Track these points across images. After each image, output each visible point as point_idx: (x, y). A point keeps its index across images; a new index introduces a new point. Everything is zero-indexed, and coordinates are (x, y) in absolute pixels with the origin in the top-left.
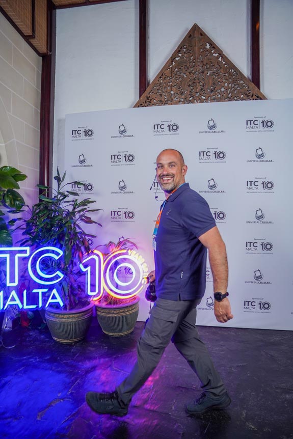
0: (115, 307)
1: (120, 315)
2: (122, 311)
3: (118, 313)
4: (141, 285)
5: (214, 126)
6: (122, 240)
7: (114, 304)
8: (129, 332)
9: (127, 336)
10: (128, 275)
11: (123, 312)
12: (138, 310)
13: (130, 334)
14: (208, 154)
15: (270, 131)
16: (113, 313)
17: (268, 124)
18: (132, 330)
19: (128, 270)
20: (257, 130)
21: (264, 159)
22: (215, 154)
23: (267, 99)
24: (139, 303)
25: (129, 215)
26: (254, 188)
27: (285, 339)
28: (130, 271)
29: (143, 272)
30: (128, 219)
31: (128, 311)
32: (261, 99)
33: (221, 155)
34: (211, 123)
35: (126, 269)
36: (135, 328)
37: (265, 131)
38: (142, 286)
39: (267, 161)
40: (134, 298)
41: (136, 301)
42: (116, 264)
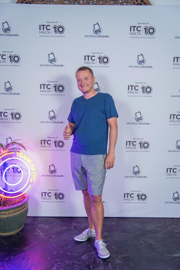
0: (5, 208)
1: (10, 215)
2: (12, 211)
3: (9, 213)
4: (29, 183)
5: (99, 31)
6: (9, 141)
7: (4, 205)
8: (20, 229)
9: (18, 234)
10: (16, 174)
11: (14, 212)
12: (28, 208)
13: (20, 231)
14: (93, 58)
15: (151, 38)
16: (4, 214)
17: (150, 31)
18: (22, 228)
19: (15, 170)
20: (139, 36)
21: (145, 65)
22: (99, 58)
23: (151, 5)
24: (29, 201)
25: (16, 116)
26: (134, 92)
27: (160, 226)
28: (18, 170)
29: (31, 171)
30: (15, 120)
31: (18, 211)
32: (145, 4)
33: (105, 60)
34: (97, 27)
35: (13, 168)
36: (26, 224)
37: (148, 38)
38: (30, 185)
39: (147, 67)
40: (24, 197)
41: (26, 200)
42: (5, 165)
